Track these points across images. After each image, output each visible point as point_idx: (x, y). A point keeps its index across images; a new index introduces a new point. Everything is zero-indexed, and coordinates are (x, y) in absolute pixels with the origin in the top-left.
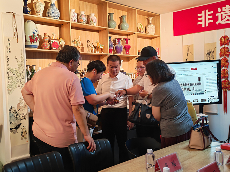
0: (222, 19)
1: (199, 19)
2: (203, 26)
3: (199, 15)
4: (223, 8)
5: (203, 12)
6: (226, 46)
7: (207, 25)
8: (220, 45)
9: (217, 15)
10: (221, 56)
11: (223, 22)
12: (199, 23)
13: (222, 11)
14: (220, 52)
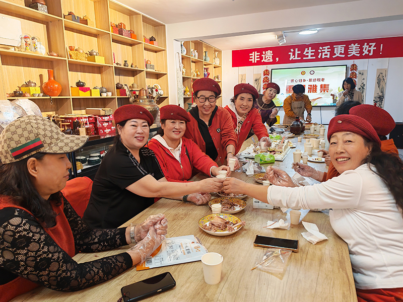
2: (253, 62)
3: (250, 55)
4: (266, 52)
5: (253, 52)
6: (267, 76)
7: (256, 62)
8: (263, 75)
9: (262, 56)
11: (266, 61)
12: (250, 60)
13: (265, 54)
14: (263, 80)
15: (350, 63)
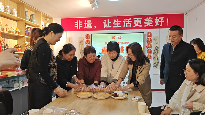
0: (86, 26)
1: (76, 24)
2: (78, 28)
3: (75, 22)
5: (78, 21)
6: (88, 39)
7: (79, 28)
8: (85, 38)
9: (84, 24)
10: (86, 44)
11: (87, 28)
12: (75, 26)
13: (86, 22)
14: (85, 42)
15: (146, 31)
